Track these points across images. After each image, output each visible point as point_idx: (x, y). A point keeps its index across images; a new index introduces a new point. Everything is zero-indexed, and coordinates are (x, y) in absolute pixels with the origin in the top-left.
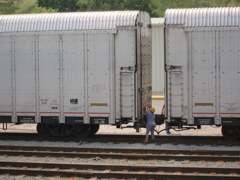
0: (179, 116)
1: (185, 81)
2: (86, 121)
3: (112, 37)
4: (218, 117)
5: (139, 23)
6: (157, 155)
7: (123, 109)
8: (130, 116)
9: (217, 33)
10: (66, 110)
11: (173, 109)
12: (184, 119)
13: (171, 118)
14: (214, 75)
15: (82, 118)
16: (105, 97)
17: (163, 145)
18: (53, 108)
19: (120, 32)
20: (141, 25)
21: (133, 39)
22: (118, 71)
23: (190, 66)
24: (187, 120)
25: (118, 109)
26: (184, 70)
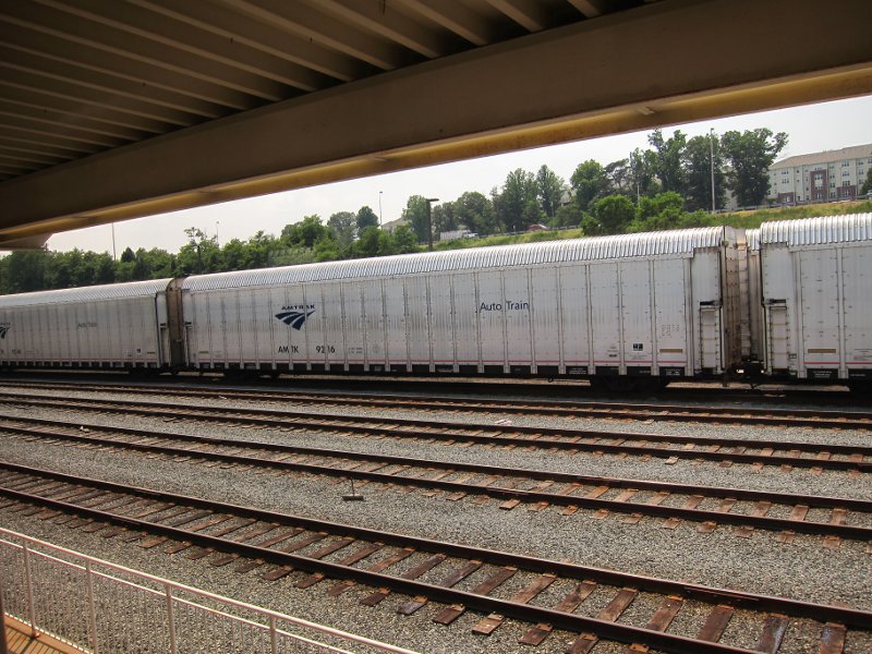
0: (785, 367)
1: (792, 319)
2: (655, 372)
3: (687, 262)
4: (843, 368)
5: (723, 243)
6: (738, 416)
7: (705, 357)
8: (714, 366)
9: (839, 251)
10: (628, 358)
11: (776, 357)
12: (792, 371)
13: (773, 370)
14: (835, 310)
15: (649, 368)
16: (678, 340)
17: (744, 405)
18: (611, 356)
19: (697, 255)
20: (725, 244)
21: (716, 265)
22: (697, 306)
23: (798, 298)
24: (796, 372)
25: (697, 356)
26: (790, 304)
